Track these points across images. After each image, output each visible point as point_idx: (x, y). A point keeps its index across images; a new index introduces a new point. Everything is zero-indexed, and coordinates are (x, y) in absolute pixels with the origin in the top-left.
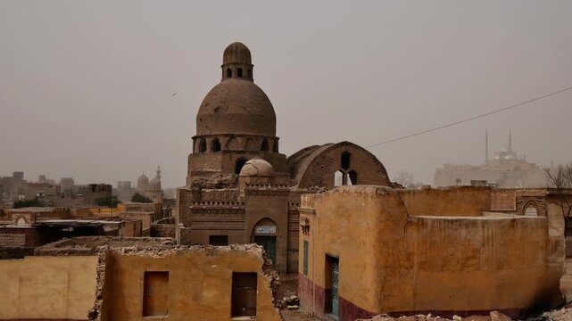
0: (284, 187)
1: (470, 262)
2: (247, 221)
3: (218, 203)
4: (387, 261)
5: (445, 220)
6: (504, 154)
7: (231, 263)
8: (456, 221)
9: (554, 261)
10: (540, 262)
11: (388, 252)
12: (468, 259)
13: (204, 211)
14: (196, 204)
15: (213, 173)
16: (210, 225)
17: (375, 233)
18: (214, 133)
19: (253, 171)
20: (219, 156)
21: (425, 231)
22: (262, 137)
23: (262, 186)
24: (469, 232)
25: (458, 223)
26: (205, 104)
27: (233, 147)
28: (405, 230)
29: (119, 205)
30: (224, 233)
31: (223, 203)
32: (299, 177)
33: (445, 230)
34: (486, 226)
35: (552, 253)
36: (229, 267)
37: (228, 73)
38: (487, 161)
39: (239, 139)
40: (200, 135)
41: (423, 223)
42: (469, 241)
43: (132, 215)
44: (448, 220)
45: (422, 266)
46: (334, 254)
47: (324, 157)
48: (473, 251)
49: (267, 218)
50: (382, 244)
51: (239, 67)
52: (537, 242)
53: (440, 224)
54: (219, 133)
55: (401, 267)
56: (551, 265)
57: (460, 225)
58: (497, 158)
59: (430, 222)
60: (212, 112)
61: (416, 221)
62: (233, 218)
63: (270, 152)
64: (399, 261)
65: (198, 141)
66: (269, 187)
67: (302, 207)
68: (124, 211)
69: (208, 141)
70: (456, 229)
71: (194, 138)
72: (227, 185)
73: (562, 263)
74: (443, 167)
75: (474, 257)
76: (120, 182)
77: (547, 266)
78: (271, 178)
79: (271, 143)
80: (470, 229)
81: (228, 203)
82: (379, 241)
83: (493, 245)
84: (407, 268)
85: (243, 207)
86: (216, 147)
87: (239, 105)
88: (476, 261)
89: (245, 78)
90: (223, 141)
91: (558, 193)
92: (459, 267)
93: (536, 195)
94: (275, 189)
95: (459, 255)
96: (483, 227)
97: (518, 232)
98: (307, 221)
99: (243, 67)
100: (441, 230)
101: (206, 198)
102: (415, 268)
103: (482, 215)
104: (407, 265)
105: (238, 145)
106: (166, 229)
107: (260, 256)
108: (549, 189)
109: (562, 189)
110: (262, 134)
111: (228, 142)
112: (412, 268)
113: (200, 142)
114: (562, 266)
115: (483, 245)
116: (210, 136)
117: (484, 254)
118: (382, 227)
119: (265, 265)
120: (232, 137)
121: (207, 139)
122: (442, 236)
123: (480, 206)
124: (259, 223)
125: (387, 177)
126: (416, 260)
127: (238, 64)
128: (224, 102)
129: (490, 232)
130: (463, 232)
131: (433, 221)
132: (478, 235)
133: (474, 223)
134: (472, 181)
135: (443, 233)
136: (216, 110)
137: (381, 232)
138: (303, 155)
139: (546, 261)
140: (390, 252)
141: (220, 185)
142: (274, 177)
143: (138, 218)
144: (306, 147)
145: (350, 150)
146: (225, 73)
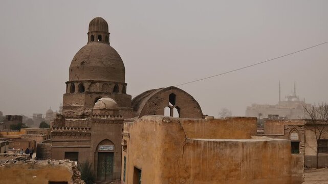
0: (119, 117)
1: (233, 173)
2: (92, 142)
3: (72, 129)
4: (170, 173)
5: (214, 142)
6: (291, 97)
7: (48, 174)
8: (223, 142)
9: (296, 173)
10: (285, 173)
11: (171, 167)
12: (231, 171)
13: (61, 134)
14: (56, 129)
15: (78, 107)
16: (65, 144)
17: (161, 152)
18: (80, 80)
19: (102, 106)
20: (83, 96)
21: (199, 150)
22: (115, 83)
23: (104, 116)
24: (232, 151)
25: (224, 144)
26: (75, 59)
27: (93, 89)
28: (184, 149)
29: (22, 130)
30: (76, 150)
31: (75, 129)
32: (140, 111)
33: (214, 149)
34: (245, 147)
35: (294, 167)
36: (46, 178)
37: (92, 39)
38: (280, 102)
39: (98, 84)
40: (71, 81)
41: (197, 144)
42: (232, 157)
43: (30, 136)
44: (217, 142)
45: (196, 176)
46: (139, 167)
47: (157, 97)
48: (235, 165)
49: (106, 139)
50: (166, 160)
51: (99, 34)
52: (283, 159)
53: (211, 145)
54: (83, 80)
55: (180, 177)
56: (293, 175)
57: (226, 145)
58: (287, 100)
59: (203, 143)
60: (79, 65)
61: (192, 142)
62: (82, 139)
63: (120, 93)
64: (179, 173)
65: (70, 85)
66: (109, 117)
67: (124, 132)
68: (25, 134)
69: (76, 85)
70: (223, 149)
71: (67, 83)
72: (88, 116)
73: (301, 174)
74: (251, 106)
75: (235, 170)
76: (34, 114)
77: (290, 177)
78: (115, 111)
79: (120, 87)
80: (233, 149)
81: (79, 128)
82: (164, 158)
83: (250, 161)
84: (185, 178)
85: (89, 131)
86: (82, 89)
87: (98, 60)
88: (237, 173)
89: (104, 42)
90: (86, 85)
91: (312, 123)
92: (225, 178)
93: (299, 124)
94: (113, 119)
95: (224, 168)
96: (243, 147)
97: (269, 151)
98: (125, 142)
99: (102, 35)
100: (211, 149)
101: (67, 124)
102: (191, 178)
103: (251, 138)
104: (185, 176)
105: (97, 88)
106: (48, 146)
107: (70, 169)
108: (306, 120)
109: (316, 120)
110: (114, 81)
111: (90, 86)
112: (189, 178)
113: (71, 85)
114: (302, 176)
115: (243, 161)
116: (77, 82)
117: (244, 167)
118: (166, 147)
119: (74, 175)
120: (93, 82)
121: (75, 84)
122: (212, 154)
123: (249, 132)
124: (101, 143)
125: (201, 111)
126: (192, 172)
127: (99, 32)
128: (88, 58)
129: (248, 152)
130: (228, 151)
131: (206, 143)
132: (239, 154)
133: (236, 144)
134: (269, 115)
135: (212, 151)
136: (82, 63)
137: (165, 151)
138: (145, 96)
139: (290, 172)
140: (172, 166)
141: (83, 116)
142: (118, 110)
143: (33, 139)
144: (147, 90)
145: (175, 92)
146: (90, 38)
